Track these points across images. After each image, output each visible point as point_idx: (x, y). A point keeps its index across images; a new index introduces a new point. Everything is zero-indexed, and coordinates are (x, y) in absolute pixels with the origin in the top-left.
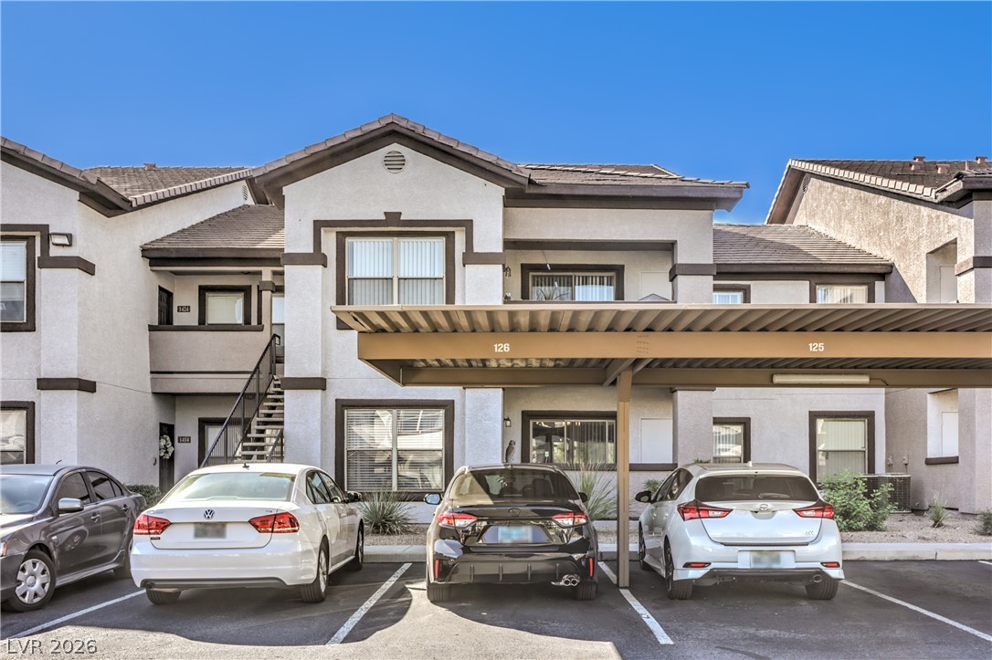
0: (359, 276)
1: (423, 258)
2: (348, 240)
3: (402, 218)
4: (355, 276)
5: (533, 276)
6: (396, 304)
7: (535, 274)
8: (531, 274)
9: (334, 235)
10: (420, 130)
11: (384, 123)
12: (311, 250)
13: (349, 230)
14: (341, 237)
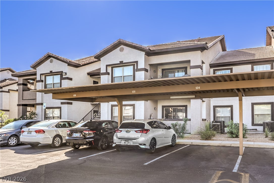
0: (116, 76)
1: (128, 71)
2: (114, 69)
3: (123, 62)
4: (115, 76)
5: (165, 72)
6: (123, 82)
7: (165, 71)
8: (164, 71)
9: (111, 68)
10: (125, 42)
11: (118, 41)
12: (105, 72)
13: (114, 66)
14: (112, 68)
